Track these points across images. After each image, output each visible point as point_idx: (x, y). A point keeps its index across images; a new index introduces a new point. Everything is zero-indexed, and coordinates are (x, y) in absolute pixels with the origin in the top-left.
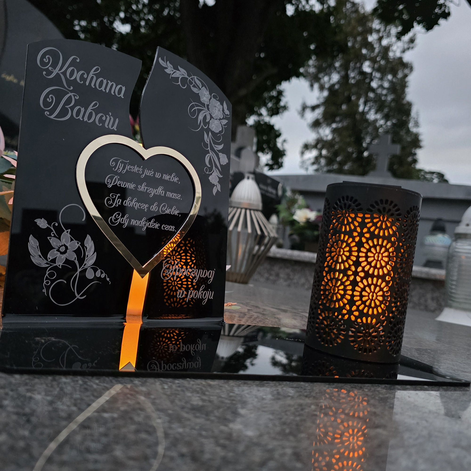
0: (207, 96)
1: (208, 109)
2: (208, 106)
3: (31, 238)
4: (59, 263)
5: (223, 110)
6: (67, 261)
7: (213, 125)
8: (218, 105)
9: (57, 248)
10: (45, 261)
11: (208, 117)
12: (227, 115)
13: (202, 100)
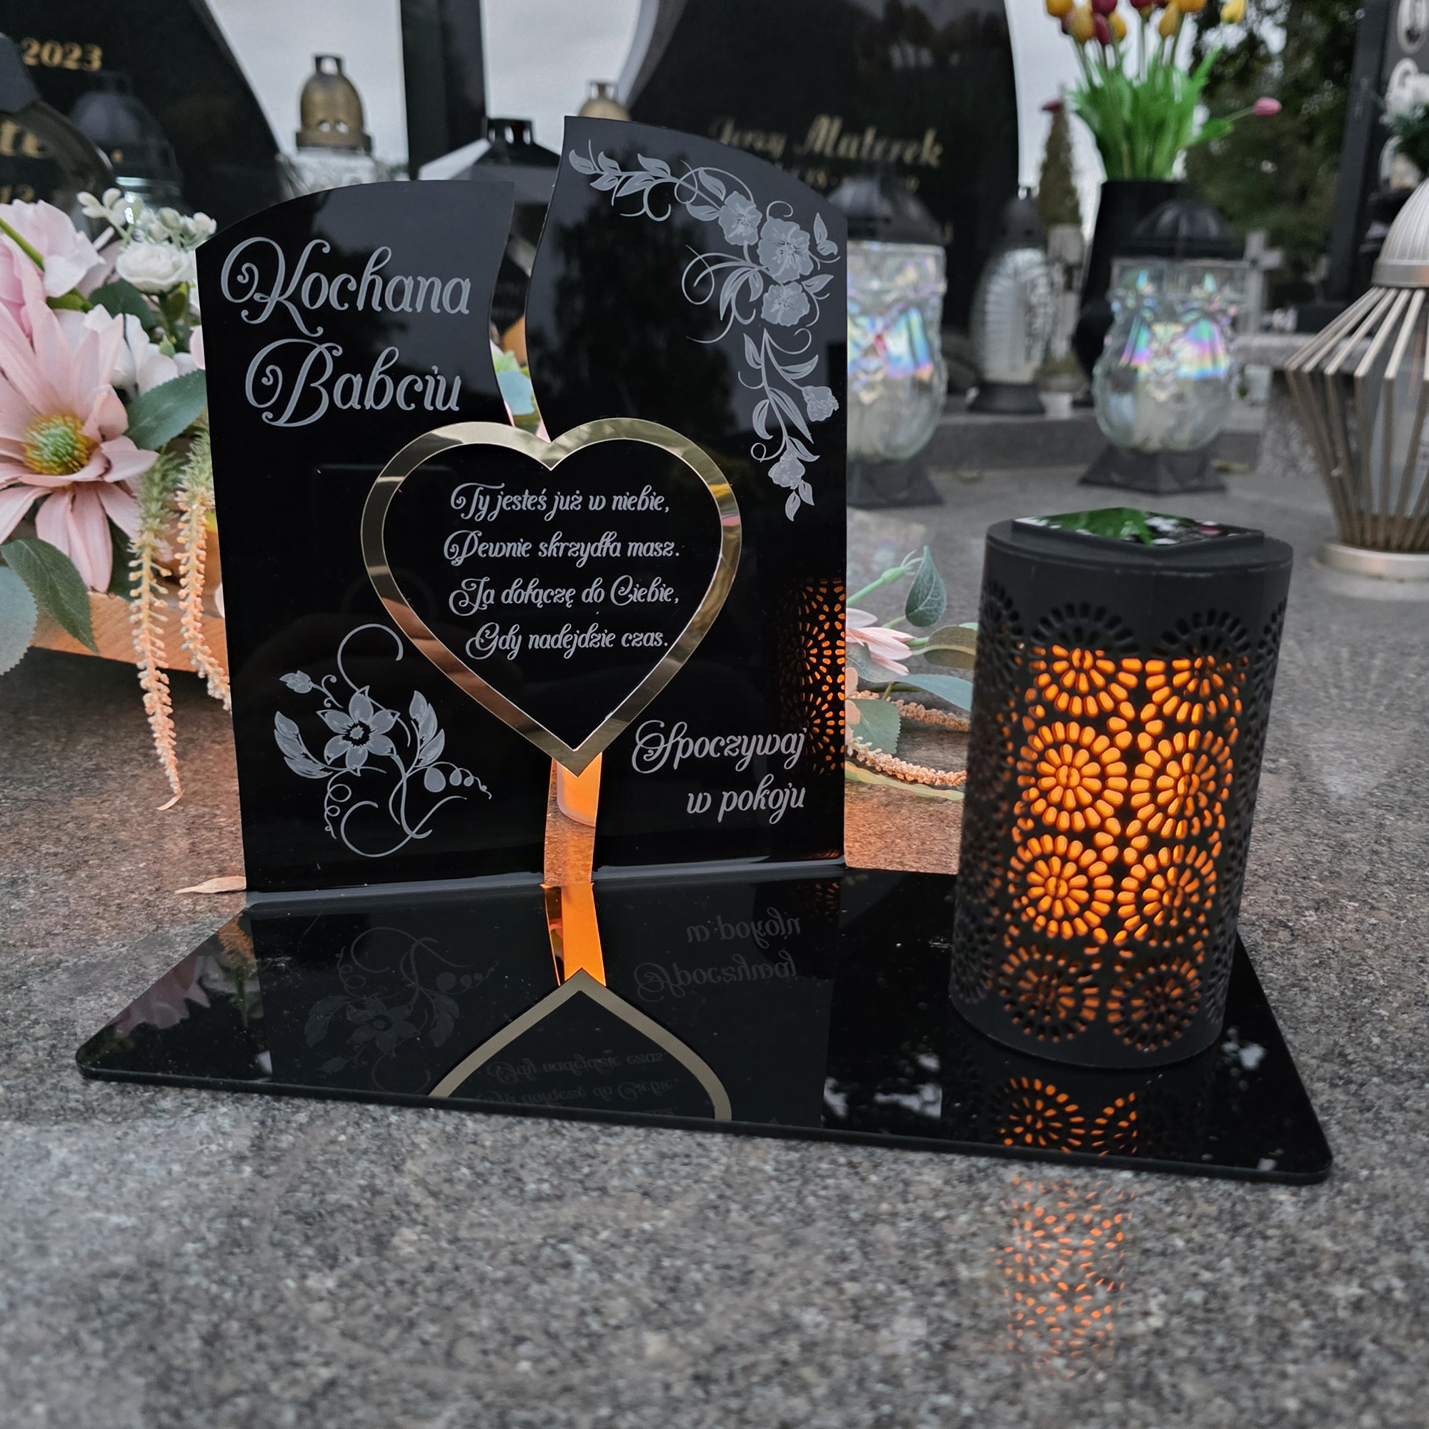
0: (749, 217)
1: (755, 259)
2: (753, 249)
3: (279, 718)
4: (355, 766)
5: (813, 247)
6: (372, 759)
7: (776, 306)
8: (794, 236)
9: (343, 732)
10: (321, 766)
11: (757, 285)
12: (831, 256)
13: (729, 237)
